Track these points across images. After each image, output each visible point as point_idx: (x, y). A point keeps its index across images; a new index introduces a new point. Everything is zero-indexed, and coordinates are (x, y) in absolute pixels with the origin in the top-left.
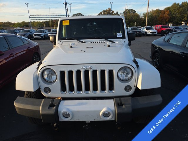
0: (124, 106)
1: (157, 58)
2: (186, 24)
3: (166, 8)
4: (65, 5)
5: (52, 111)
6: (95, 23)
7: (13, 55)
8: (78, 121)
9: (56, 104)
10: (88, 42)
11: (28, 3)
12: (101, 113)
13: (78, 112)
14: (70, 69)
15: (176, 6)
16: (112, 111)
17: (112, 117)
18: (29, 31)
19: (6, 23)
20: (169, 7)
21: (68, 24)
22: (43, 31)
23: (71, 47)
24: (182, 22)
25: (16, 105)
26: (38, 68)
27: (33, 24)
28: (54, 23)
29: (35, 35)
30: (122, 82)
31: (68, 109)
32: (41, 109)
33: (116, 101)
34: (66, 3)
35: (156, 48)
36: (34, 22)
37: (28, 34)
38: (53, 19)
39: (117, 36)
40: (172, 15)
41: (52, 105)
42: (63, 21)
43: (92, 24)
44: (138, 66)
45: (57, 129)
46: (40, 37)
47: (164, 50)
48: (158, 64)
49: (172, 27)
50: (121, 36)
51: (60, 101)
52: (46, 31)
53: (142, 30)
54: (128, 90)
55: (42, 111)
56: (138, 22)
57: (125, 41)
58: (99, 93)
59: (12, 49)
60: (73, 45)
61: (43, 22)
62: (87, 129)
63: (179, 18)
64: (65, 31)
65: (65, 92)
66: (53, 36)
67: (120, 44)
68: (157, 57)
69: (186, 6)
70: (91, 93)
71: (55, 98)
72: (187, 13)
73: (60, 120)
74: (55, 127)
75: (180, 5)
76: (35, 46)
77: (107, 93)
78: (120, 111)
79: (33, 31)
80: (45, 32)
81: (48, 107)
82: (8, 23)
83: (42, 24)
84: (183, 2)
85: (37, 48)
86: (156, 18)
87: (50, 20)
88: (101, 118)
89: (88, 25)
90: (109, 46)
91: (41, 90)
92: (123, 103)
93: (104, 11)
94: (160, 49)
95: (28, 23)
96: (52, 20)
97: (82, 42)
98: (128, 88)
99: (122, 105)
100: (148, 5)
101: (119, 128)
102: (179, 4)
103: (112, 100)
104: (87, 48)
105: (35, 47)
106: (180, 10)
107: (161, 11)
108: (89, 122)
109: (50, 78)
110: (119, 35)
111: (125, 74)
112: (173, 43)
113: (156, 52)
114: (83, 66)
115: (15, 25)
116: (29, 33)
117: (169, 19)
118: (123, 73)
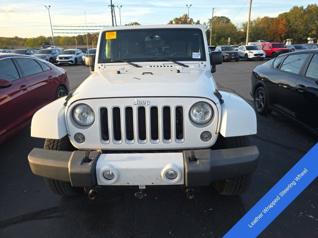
0: (198, 162)
1: (260, 95)
2: (315, 42)
3: (280, 15)
4: (112, 8)
5: (86, 168)
6: (157, 36)
7: (25, 87)
8: (128, 185)
9: (93, 159)
10: (146, 66)
11: (50, 6)
12: (162, 173)
13: (127, 170)
14: (116, 105)
15: (298, 12)
16: (180, 170)
17: (180, 179)
18: (50, 52)
19: (13, 38)
20: (286, 13)
21: (115, 37)
22: (74, 51)
23: (119, 72)
24: (309, 39)
25: (31, 160)
26: (65, 104)
27: (58, 40)
28: (92, 38)
29: (61, 58)
30: (197, 125)
31: (111, 166)
32: (70, 165)
33: (186, 155)
34: (112, 6)
35: (260, 78)
36: (59, 37)
37: (49, 56)
38: (91, 32)
39: (193, 58)
40: (291, 27)
41: (87, 160)
42: (107, 33)
43: (152, 37)
44: (222, 102)
45: (93, 198)
46: (69, 61)
47: (272, 82)
48: (263, 106)
49: (290, 46)
50: (199, 57)
51: (100, 154)
52: (79, 51)
53: (239, 50)
54: (206, 138)
55: (70, 168)
56: (234, 39)
57: (205, 66)
58: (160, 143)
59: (24, 77)
60: (122, 70)
61: (74, 37)
62: (141, 198)
63: (302, 31)
64: (110, 50)
65: (108, 142)
66: (90, 56)
67: (197, 70)
68: (261, 93)
69: (315, 12)
70: (148, 143)
71: (92, 151)
72: (315, 24)
73: (99, 184)
74: (92, 195)
75: (305, 10)
76: (61, 74)
77: (173, 143)
78: (191, 169)
79: (57, 51)
80: (78, 54)
81: (80, 163)
82: (16, 38)
83: (73, 40)
84: (309, 5)
85: (64, 77)
86: (265, 32)
87: (86, 34)
88: (162, 181)
89: (147, 39)
90: (179, 71)
91: (70, 137)
92: (197, 157)
93: (177, 19)
94: (266, 80)
95: (48, 38)
96: (89, 34)
97: (137, 66)
98: (205, 136)
99: (196, 160)
100: (249, 9)
101: (191, 198)
102: (302, 8)
103: (181, 154)
104: (143, 74)
105: (59, 76)
106: (305, 18)
107: (273, 20)
108: (145, 188)
109: (85, 118)
110: (196, 55)
111: (201, 113)
112: (286, 70)
113: (260, 85)
114: (136, 99)
115: (28, 41)
116: (51, 55)
117: (286, 33)
118: (198, 111)
